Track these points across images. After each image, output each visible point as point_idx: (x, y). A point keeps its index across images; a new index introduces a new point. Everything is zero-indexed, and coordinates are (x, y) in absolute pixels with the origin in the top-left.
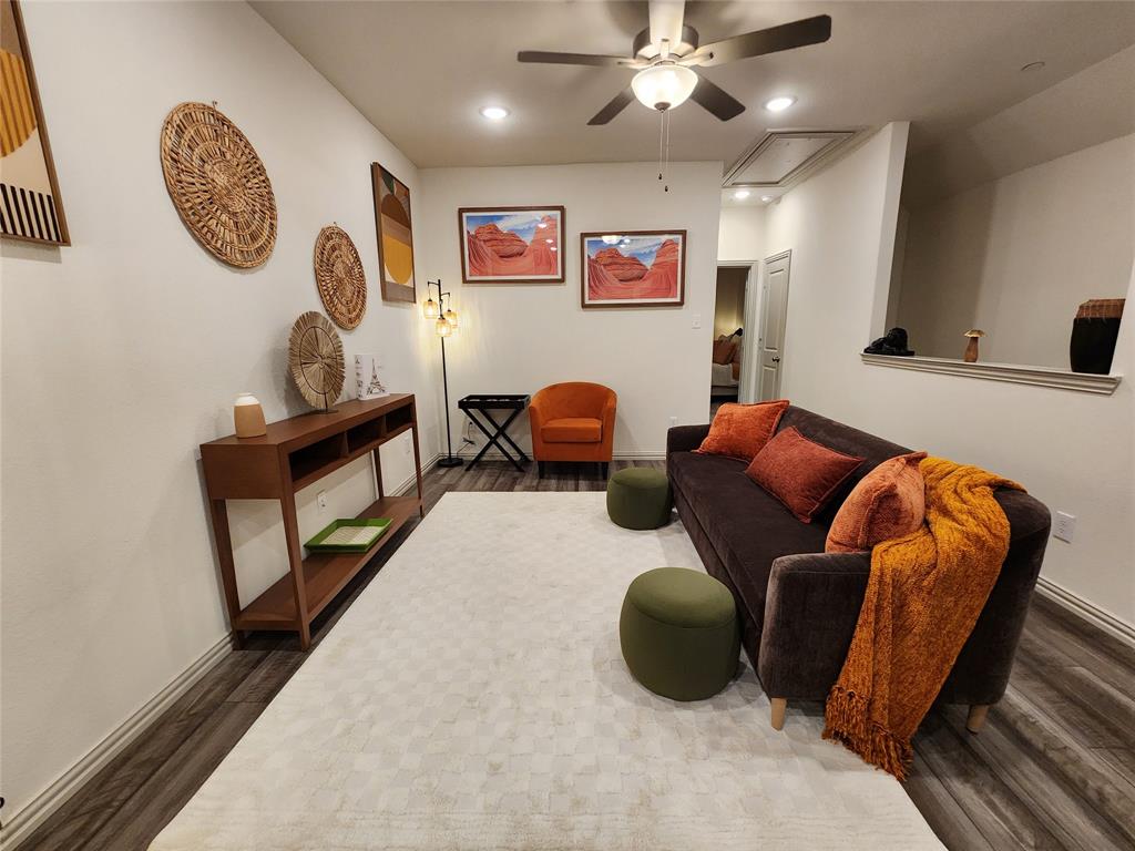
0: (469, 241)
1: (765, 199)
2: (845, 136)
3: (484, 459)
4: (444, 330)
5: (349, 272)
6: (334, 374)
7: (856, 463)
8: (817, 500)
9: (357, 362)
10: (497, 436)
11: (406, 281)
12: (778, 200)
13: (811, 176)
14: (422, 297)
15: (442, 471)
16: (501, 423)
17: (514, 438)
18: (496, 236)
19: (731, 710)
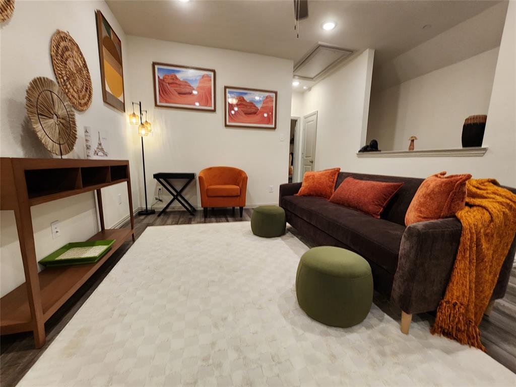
0: (159, 82)
1: (305, 88)
2: (348, 53)
3: (168, 210)
4: (143, 131)
5: (80, 71)
6: (68, 132)
7: (399, 186)
8: (381, 206)
9: (86, 131)
10: (177, 196)
11: (119, 97)
12: (310, 89)
13: (328, 76)
14: (129, 110)
15: (142, 217)
16: (179, 189)
17: (186, 198)
18: (175, 81)
19: (376, 328)
